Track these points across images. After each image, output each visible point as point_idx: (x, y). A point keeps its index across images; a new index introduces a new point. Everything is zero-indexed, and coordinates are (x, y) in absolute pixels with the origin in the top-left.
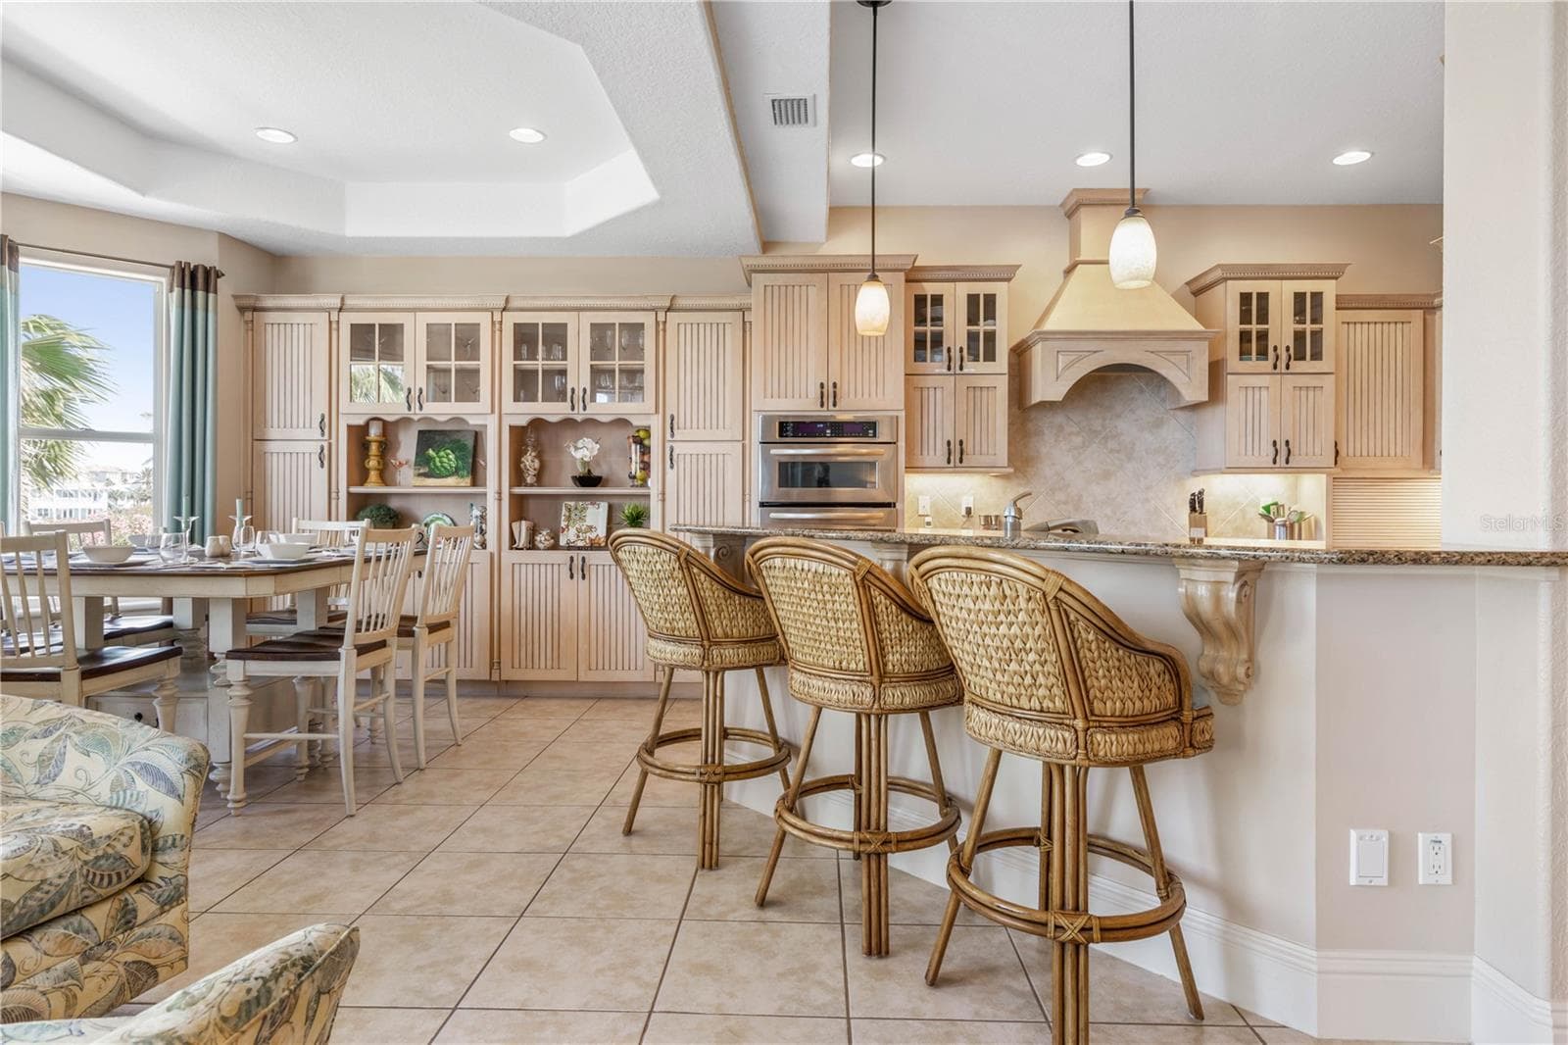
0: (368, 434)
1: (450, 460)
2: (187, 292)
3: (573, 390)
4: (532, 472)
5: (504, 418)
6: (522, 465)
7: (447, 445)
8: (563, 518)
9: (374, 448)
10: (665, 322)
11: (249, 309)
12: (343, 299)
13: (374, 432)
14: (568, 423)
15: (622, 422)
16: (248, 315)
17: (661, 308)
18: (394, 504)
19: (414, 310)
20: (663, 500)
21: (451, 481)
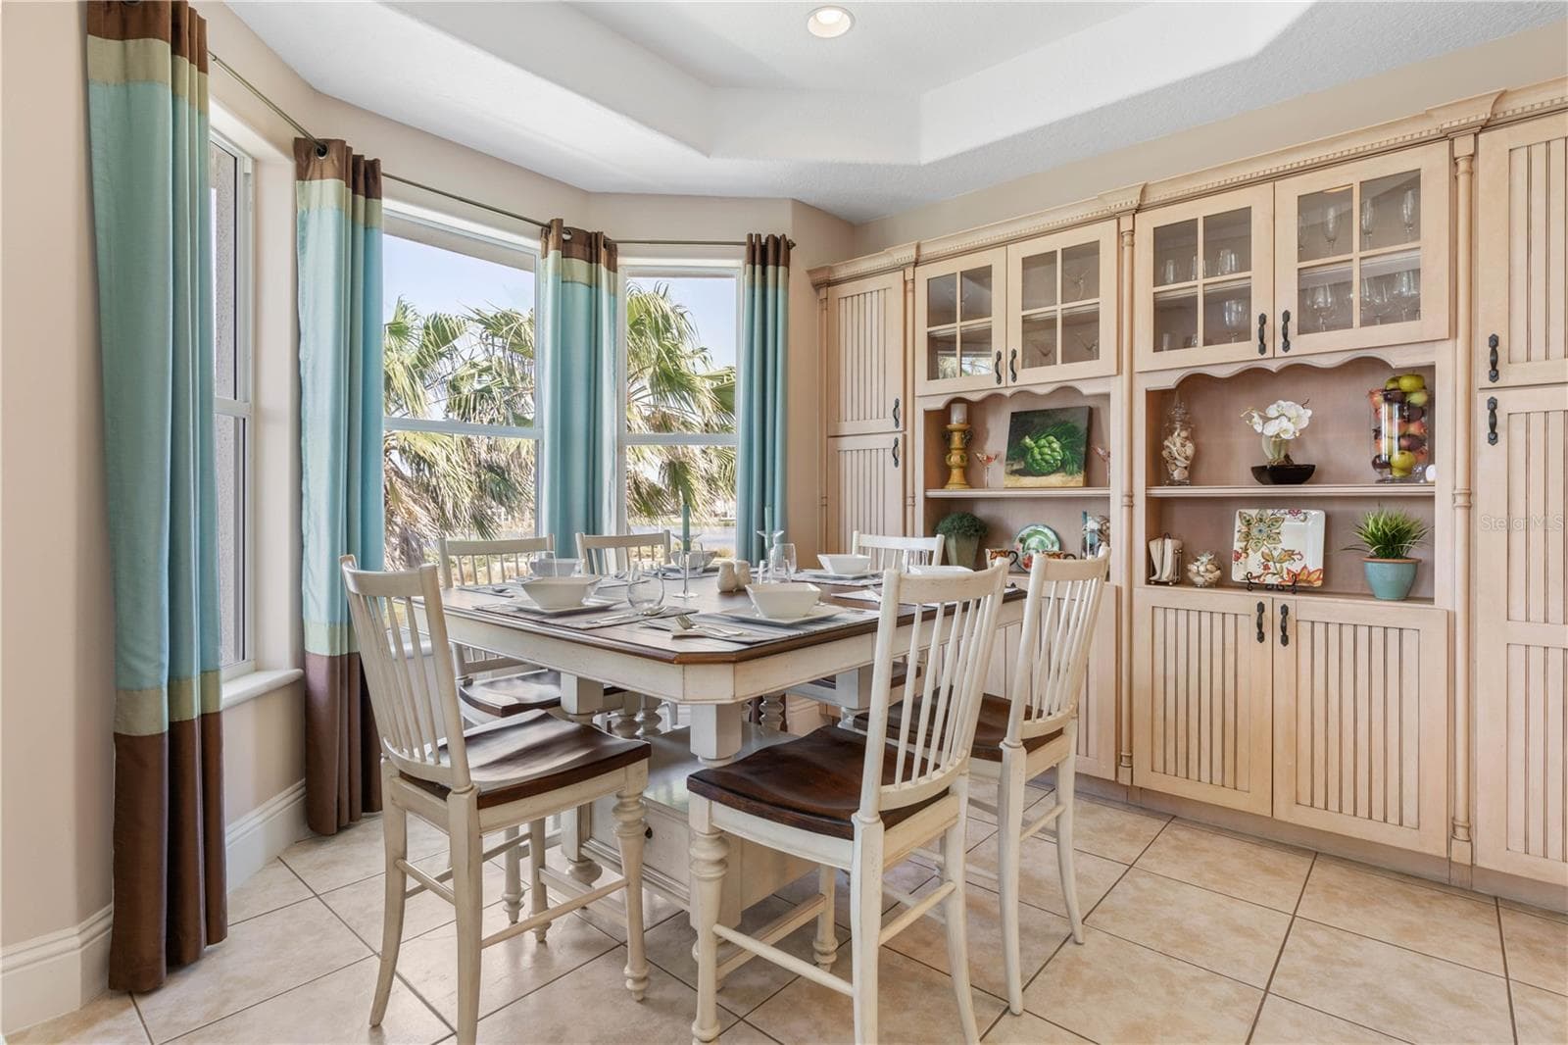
0: (949, 422)
1: (1053, 450)
2: (758, 267)
3: (1263, 319)
4: (1182, 463)
5: (1137, 377)
6: (1165, 453)
7: (1049, 430)
8: (1237, 535)
9: (957, 440)
10: (1474, 156)
11: (824, 284)
12: (918, 247)
13: (957, 418)
14: (1252, 378)
15: (1363, 365)
16: (823, 293)
17: (1468, 128)
18: (982, 512)
19: (1004, 243)
20: (1469, 505)
21: (1056, 479)
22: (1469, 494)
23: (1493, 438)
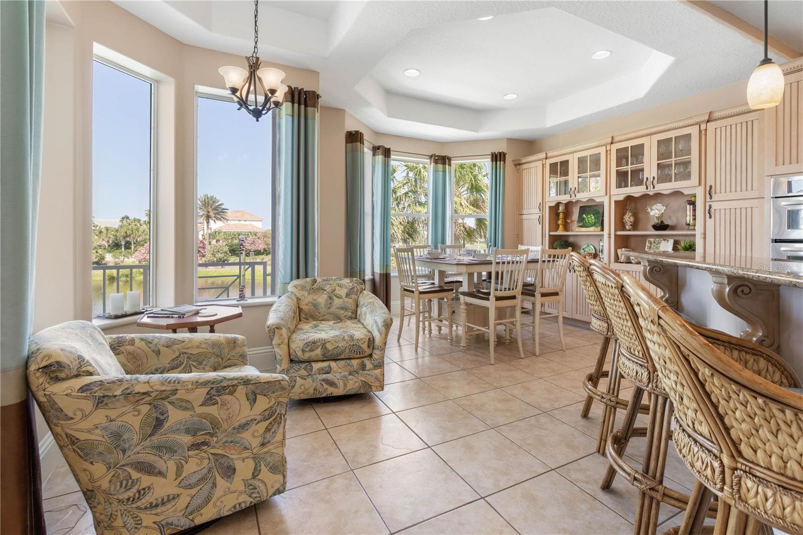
0: (559, 210)
1: (592, 219)
2: (494, 162)
3: (647, 179)
4: (629, 223)
5: (612, 197)
6: (624, 220)
7: (591, 212)
8: (646, 247)
9: (561, 215)
10: (706, 130)
11: (518, 164)
12: (546, 154)
13: (561, 208)
14: (645, 197)
15: (677, 193)
16: (518, 167)
17: (703, 122)
18: (571, 240)
19: (572, 153)
20: (705, 238)
21: (592, 229)
22: (705, 234)
23: (710, 217)
